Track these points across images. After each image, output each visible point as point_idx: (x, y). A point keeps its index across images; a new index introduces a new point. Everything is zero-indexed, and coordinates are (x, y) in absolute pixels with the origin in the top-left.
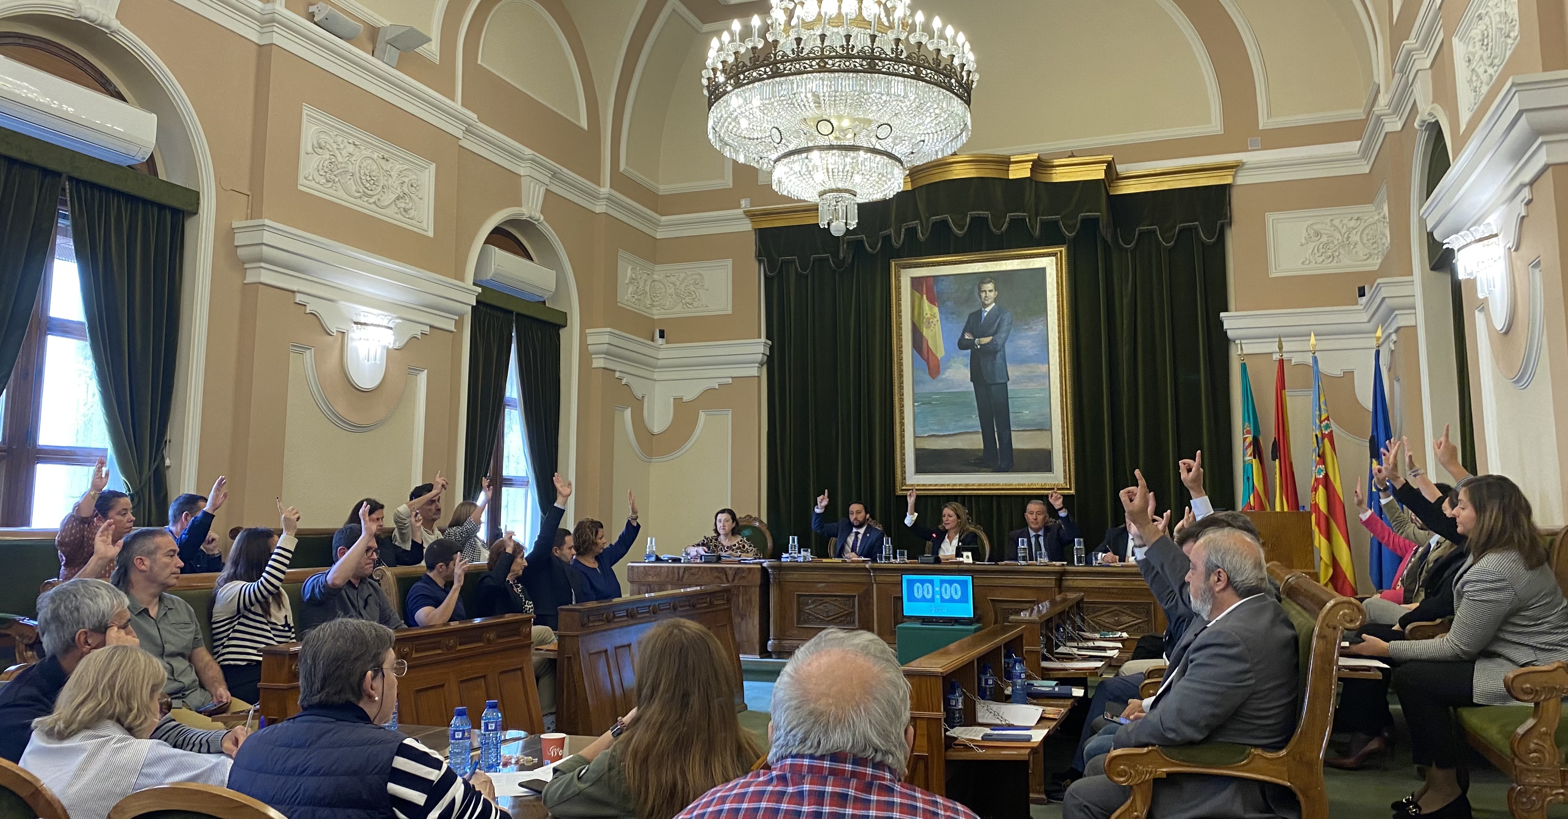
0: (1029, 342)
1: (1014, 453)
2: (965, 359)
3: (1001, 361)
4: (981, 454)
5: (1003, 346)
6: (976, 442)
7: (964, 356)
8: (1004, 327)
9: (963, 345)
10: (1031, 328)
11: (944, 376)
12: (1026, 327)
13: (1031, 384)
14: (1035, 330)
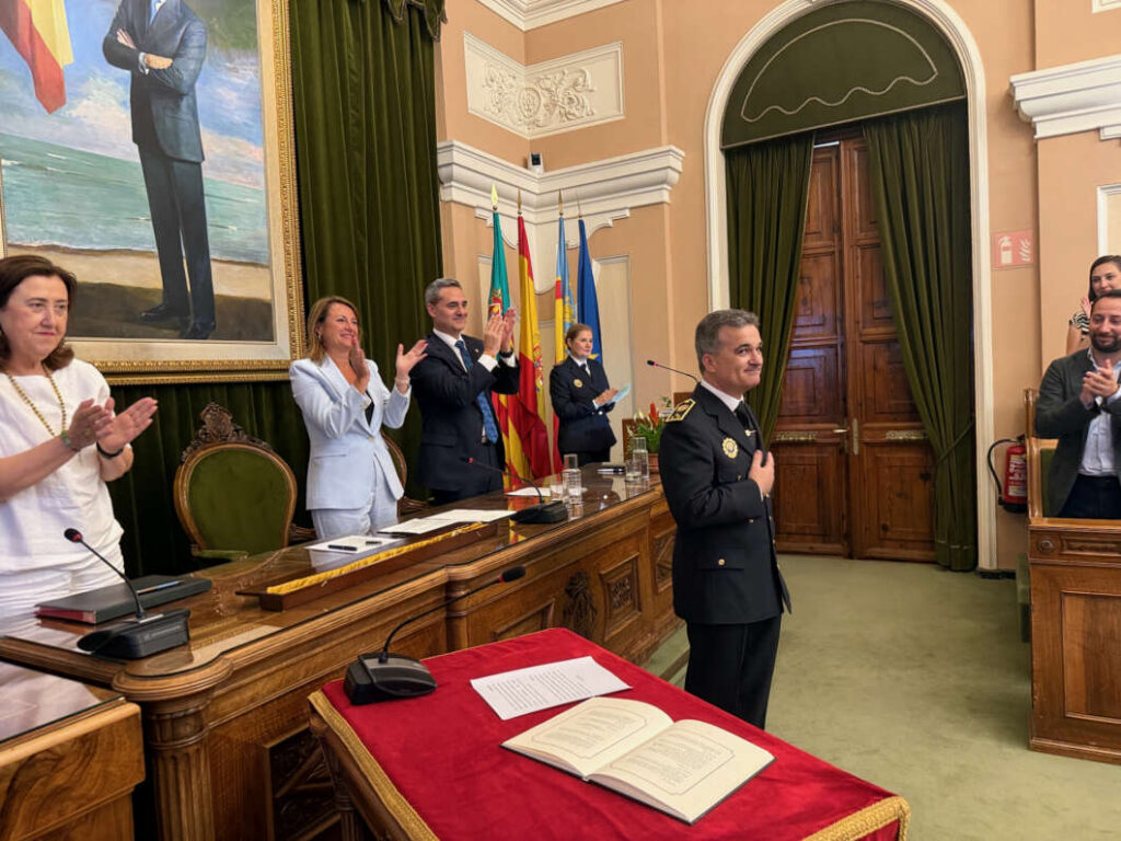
0: (233, 96)
1: (217, 303)
2: (121, 88)
3: (189, 117)
4: (158, 300)
5: (192, 87)
6: (146, 274)
7: (118, 80)
8: (193, 52)
9: (114, 55)
10: (235, 70)
11: (74, 113)
12: (228, 65)
13: (240, 177)
14: (243, 78)
